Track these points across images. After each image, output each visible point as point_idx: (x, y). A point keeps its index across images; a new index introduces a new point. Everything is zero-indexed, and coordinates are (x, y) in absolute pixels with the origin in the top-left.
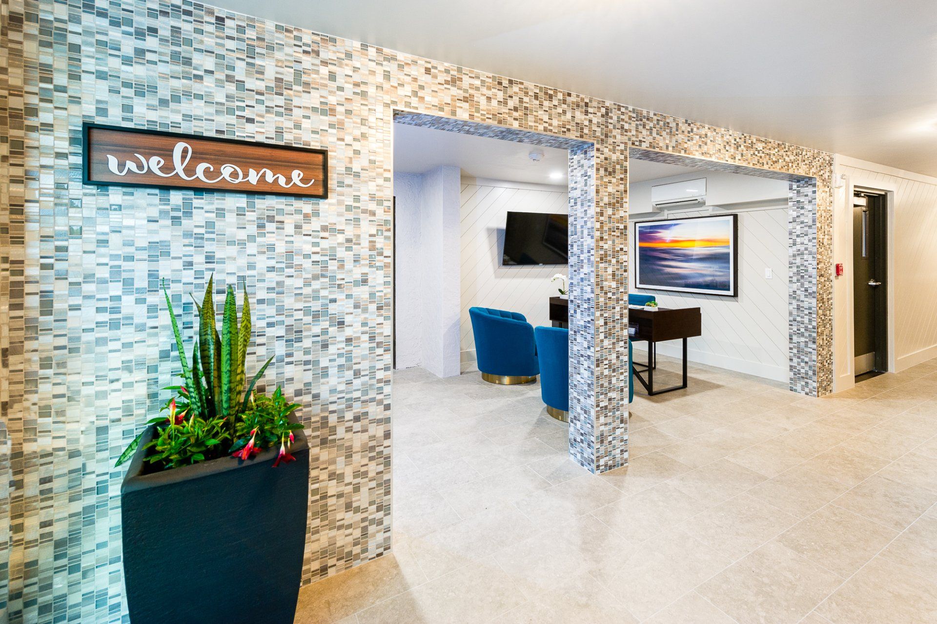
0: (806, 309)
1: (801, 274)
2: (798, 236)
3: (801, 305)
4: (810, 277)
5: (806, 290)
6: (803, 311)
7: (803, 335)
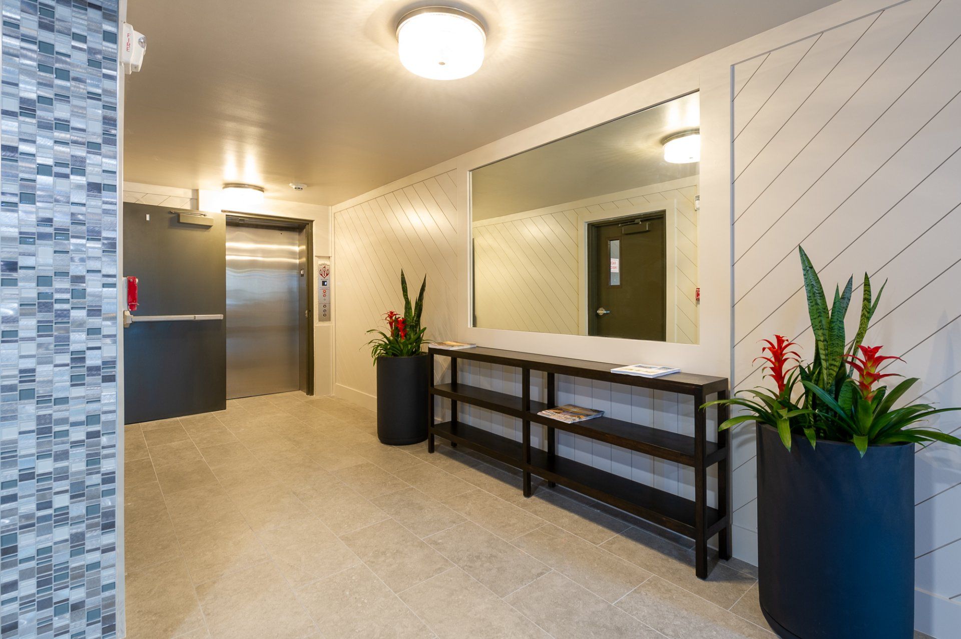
0: (74, 424)
1: (57, 306)
2: (43, 170)
3: (56, 416)
4: (95, 312)
5: (78, 358)
6: (66, 433)
7: (62, 517)
